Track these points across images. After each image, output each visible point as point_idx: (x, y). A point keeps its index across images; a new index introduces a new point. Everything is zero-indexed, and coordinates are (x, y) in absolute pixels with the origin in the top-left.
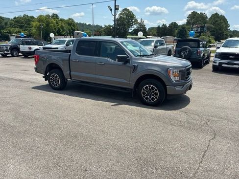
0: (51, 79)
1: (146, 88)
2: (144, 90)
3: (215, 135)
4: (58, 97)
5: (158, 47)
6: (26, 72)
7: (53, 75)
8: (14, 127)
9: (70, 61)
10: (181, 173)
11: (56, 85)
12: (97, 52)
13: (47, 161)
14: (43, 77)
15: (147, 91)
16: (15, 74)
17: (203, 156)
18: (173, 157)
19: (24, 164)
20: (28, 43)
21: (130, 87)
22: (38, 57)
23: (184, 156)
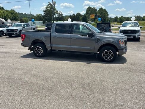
0: (36, 50)
7: (37, 48)
9: (51, 38)
11: (40, 54)
15: (106, 54)
22: (25, 35)
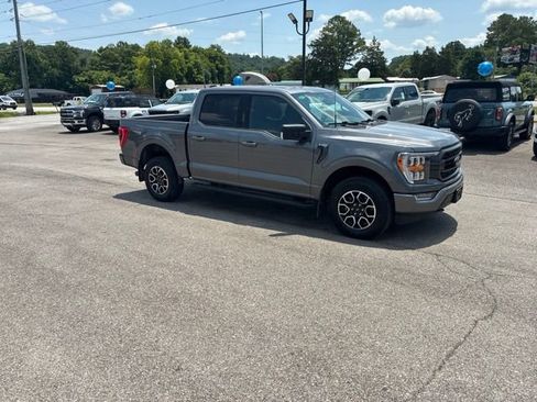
0: (152, 179)
1: (348, 197)
2: (343, 202)
3: (495, 308)
4: (161, 216)
5: (402, 104)
6: (109, 163)
7: (155, 170)
8: (62, 274)
9: (188, 139)
10: (385, 389)
11: (162, 190)
12: (243, 120)
13: (107, 345)
14: (137, 174)
15: (350, 206)
16: (88, 167)
17: (448, 356)
18: (377, 352)
19: (61, 349)
20: (120, 103)
21: (313, 197)
22: (126, 131)
23: (402, 353)
